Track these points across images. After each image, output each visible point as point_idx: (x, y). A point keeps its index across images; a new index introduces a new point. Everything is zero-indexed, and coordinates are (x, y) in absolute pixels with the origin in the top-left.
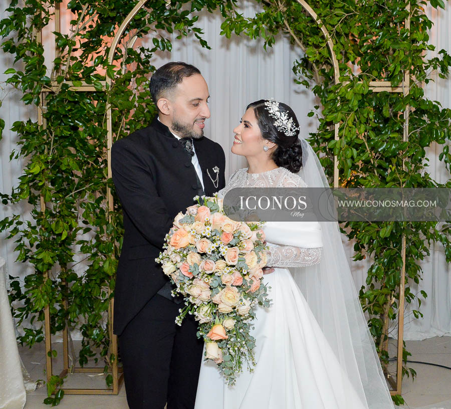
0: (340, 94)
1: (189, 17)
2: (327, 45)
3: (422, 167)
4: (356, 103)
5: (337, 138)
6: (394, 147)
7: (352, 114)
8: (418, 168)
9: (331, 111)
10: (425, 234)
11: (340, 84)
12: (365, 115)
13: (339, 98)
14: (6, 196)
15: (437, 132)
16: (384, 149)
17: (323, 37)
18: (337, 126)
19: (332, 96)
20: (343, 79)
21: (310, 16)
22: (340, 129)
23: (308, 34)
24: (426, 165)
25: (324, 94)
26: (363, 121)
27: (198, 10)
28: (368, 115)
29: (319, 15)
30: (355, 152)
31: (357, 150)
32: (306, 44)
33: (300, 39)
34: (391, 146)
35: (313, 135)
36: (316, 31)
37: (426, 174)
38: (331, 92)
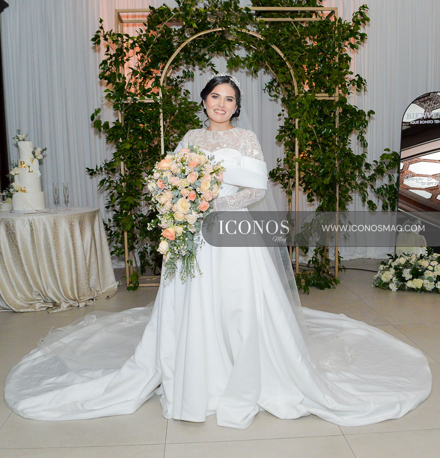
0: (299, 101)
1: (207, 57)
2: (290, 72)
3: (347, 145)
4: (308, 106)
5: (297, 127)
6: (330, 131)
7: (306, 113)
8: (345, 145)
9: (293, 112)
10: (350, 185)
11: (298, 96)
12: (314, 113)
13: (297, 104)
14: (93, 170)
15: (355, 124)
16: (325, 132)
17: (288, 68)
18: (297, 120)
19: (293, 102)
20: (300, 92)
21: (280, 55)
22: (299, 122)
23: (278, 66)
24: (349, 143)
25: (288, 102)
26: (312, 117)
27: (212, 52)
28: (315, 113)
29: (285, 55)
30: (308, 135)
31: (309, 134)
32: (277, 72)
33: (273, 69)
34: (329, 130)
35: (282, 127)
36: (283, 64)
37: (349, 148)
38: (293, 100)
